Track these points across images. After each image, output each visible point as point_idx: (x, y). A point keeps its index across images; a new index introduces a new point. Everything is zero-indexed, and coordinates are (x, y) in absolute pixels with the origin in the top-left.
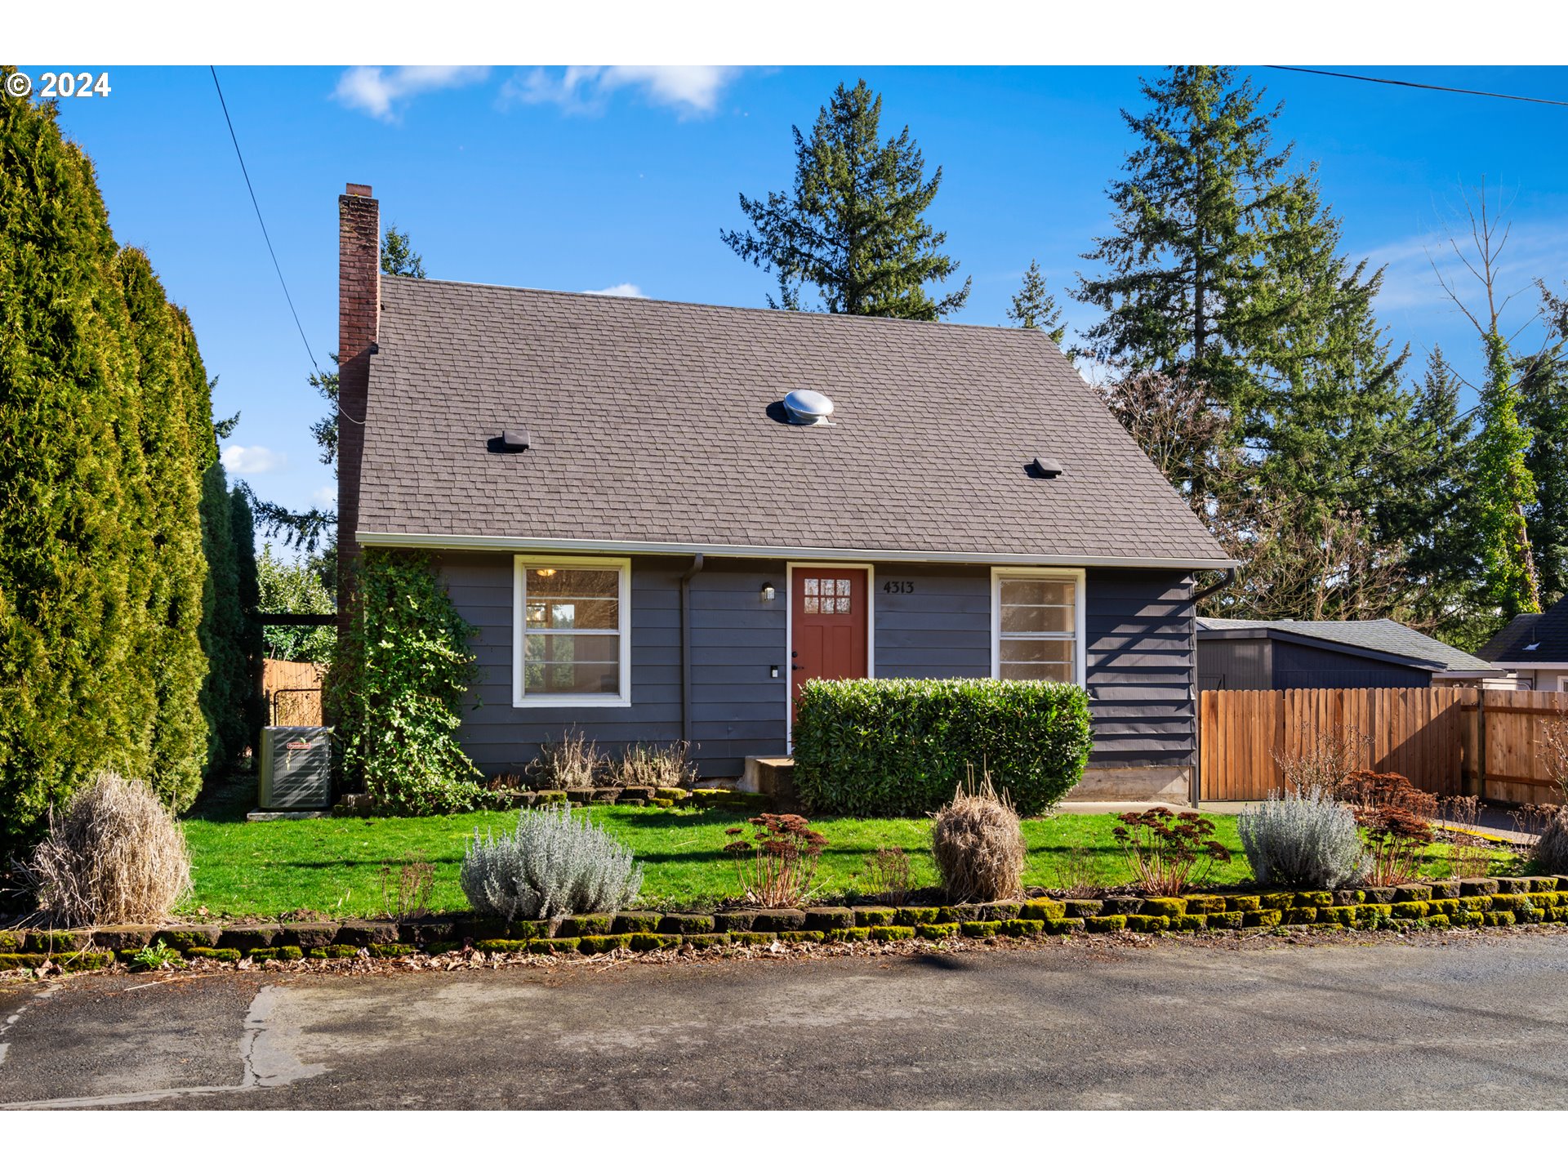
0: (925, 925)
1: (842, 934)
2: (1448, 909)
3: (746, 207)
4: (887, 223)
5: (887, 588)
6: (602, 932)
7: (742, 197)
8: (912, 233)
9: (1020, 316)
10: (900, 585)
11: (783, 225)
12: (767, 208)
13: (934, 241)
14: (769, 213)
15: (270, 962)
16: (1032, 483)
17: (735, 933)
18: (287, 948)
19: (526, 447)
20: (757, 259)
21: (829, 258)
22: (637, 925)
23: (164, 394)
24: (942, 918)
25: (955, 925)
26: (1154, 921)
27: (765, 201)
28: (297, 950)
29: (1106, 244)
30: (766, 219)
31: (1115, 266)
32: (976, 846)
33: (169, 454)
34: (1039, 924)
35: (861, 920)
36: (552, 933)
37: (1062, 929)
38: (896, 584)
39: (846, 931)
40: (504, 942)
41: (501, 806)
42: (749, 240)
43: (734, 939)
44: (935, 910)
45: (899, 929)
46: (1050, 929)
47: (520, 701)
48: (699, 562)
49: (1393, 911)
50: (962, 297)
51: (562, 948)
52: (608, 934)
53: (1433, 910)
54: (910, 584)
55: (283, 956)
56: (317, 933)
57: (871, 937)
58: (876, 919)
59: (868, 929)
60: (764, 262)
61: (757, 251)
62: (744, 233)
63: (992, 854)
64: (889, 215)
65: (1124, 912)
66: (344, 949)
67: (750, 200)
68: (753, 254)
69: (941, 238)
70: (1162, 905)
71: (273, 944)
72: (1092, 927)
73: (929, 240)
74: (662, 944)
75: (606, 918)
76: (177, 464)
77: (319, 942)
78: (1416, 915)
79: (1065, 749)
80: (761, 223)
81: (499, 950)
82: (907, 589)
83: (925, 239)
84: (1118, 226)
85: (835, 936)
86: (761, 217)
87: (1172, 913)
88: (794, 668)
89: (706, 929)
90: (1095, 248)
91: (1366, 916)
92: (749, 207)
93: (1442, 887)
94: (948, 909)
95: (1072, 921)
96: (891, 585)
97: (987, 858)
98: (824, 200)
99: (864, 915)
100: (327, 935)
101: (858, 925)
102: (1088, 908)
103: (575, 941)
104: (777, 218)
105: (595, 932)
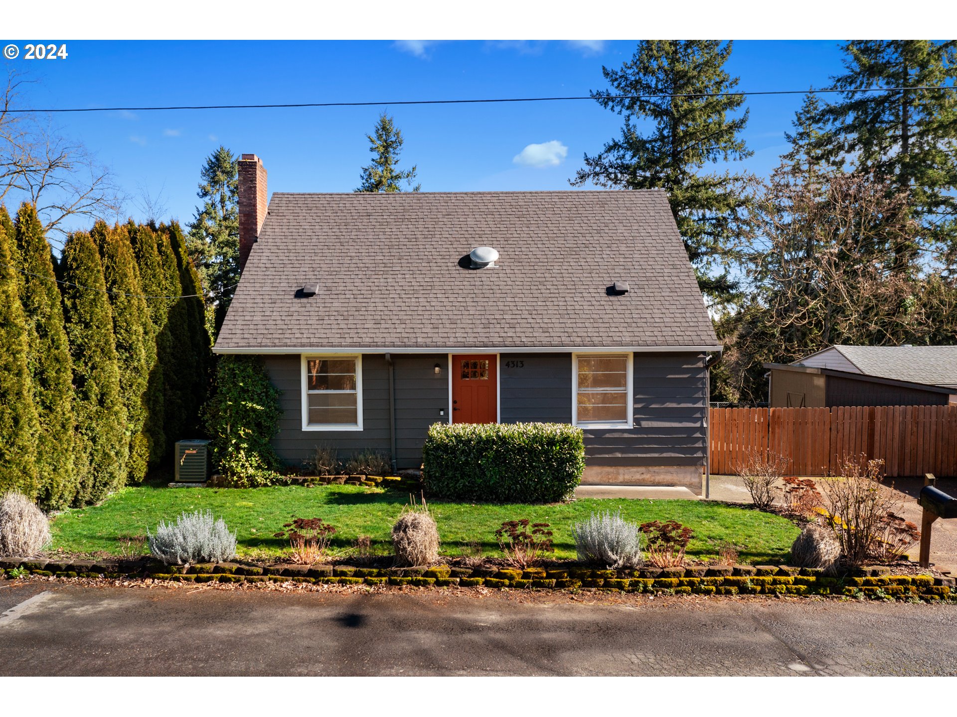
0: (370, 578)
1: (323, 580)
2: (691, 584)
3: (606, 74)
4: (694, 77)
5: (508, 365)
6: (208, 573)
7: (604, 68)
8: (718, 79)
9: (801, 124)
10: (515, 363)
11: (631, 83)
12: (620, 74)
13: (731, 84)
14: (621, 77)
15: (62, 578)
16: (607, 299)
17: (271, 576)
18: (70, 572)
19: (314, 294)
20: (613, 106)
21: (660, 102)
22: (223, 570)
23: (94, 300)
24: (379, 575)
25: (384, 579)
26: (499, 582)
27: (618, 69)
28: (75, 573)
29: (838, 80)
30: (619, 80)
31: (844, 95)
32: (402, 539)
33: (98, 327)
34: (432, 580)
35: (335, 573)
36: (185, 572)
37: (446, 583)
38: (513, 362)
39: (326, 579)
40: (162, 575)
41: (285, 484)
42: (608, 95)
43: (270, 579)
44: (375, 570)
45: (354, 579)
46: (439, 584)
47: (305, 427)
48: (388, 357)
49: (654, 583)
50: (743, 121)
51: (186, 579)
52: (211, 573)
53: (681, 584)
54: (522, 362)
55: (69, 576)
56: (83, 567)
57: (339, 582)
58: (344, 574)
59: (338, 578)
60: (617, 109)
61: (613, 102)
62: (605, 91)
63: (409, 544)
64: (695, 73)
65: (483, 577)
66: (93, 574)
67: (609, 69)
68: (611, 104)
69: (736, 81)
70: (505, 573)
71: (65, 570)
72: (463, 584)
73: (727, 83)
74: (233, 580)
75: (210, 566)
76: (103, 331)
77: (84, 570)
78: (669, 585)
79: (566, 467)
80: (616, 83)
81: (158, 579)
82: (519, 364)
83: (724, 84)
84: (848, 67)
85: (320, 581)
86: (616, 80)
87: (511, 578)
88: (454, 409)
89: (258, 574)
90: (831, 83)
91: (635, 585)
92: (608, 74)
93: (691, 571)
94: (383, 571)
95: (452, 579)
96: (510, 363)
97: (407, 546)
98: (654, 65)
99: (337, 571)
100: (87, 567)
101: (334, 576)
102: (462, 573)
103: (194, 576)
104: (626, 79)
105: (204, 573)
